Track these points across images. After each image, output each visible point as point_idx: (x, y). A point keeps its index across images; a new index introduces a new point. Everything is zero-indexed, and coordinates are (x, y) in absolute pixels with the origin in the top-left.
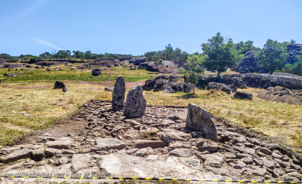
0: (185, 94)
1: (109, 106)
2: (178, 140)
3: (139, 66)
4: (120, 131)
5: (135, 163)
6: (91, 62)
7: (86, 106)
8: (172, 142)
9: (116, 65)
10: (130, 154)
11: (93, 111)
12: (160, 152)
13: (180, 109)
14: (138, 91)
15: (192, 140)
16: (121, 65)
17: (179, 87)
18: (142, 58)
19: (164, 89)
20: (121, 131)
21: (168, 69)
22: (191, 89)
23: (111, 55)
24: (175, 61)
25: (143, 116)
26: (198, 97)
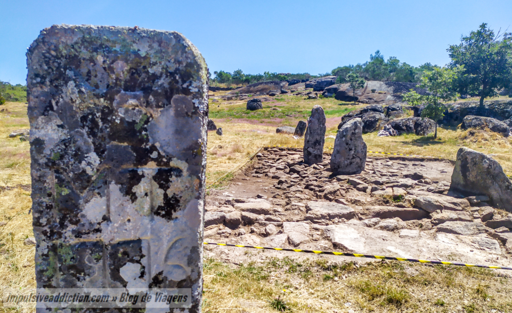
0: (419, 137)
1: (297, 157)
2: (446, 208)
3: (322, 92)
4: (338, 192)
5: (383, 239)
6: (243, 88)
7: (260, 156)
8: (436, 212)
9: (283, 92)
10: (369, 226)
11: (273, 163)
12: (416, 226)
13: (417, 163)
14: (355, 130)
15: (472, 210)
16: (292, 92)
17: (406, 126)
18: (329, 79)
19: (378, 130)
20: (340, 193)
21: (375, 96)
22: (429, 129)
23: (275, 76)
24: (387, 81)
25: (363, 171)
26: (444, 142)
